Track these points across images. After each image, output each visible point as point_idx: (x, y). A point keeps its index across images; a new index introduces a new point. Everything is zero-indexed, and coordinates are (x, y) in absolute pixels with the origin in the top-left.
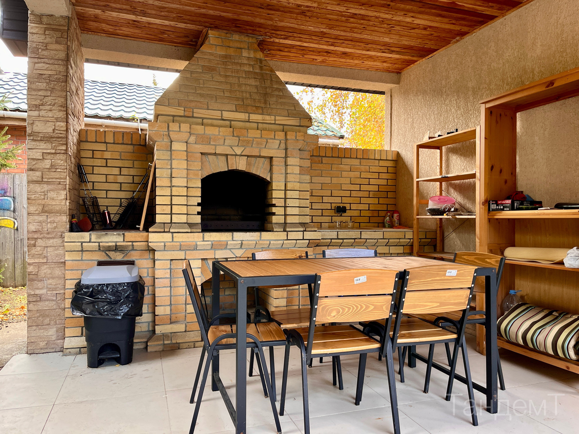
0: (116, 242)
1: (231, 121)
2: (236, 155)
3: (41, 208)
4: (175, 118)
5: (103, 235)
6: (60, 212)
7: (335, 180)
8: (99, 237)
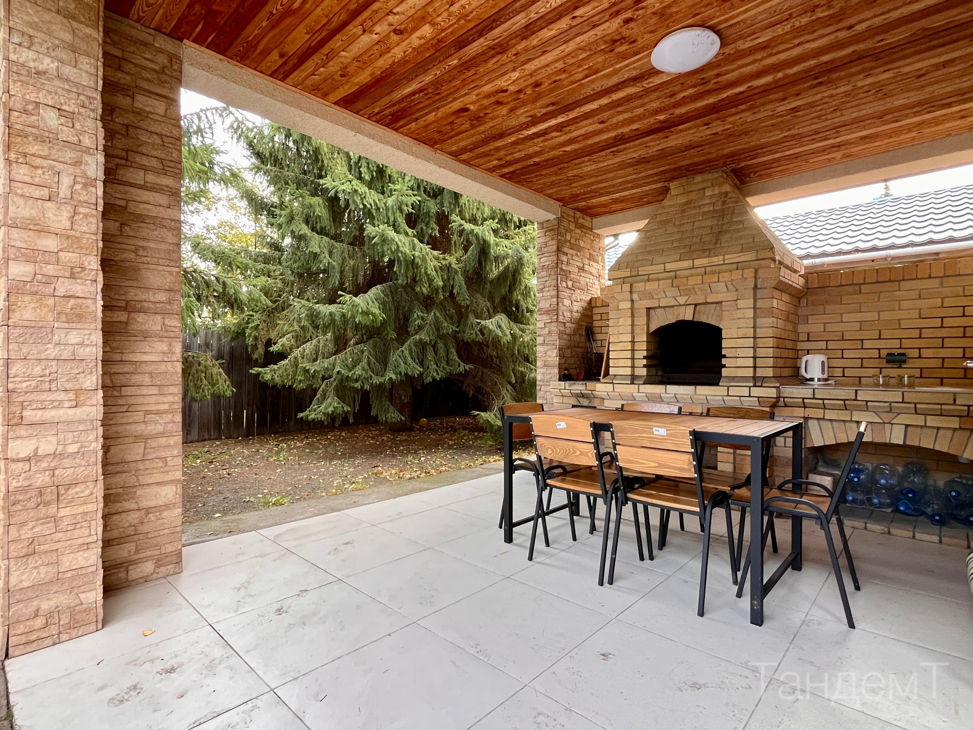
0: (581, 390)
1: (675, 271)
2: (680, 305)
4: (626, 279)
5: (572, 384)
8: (570, 385)
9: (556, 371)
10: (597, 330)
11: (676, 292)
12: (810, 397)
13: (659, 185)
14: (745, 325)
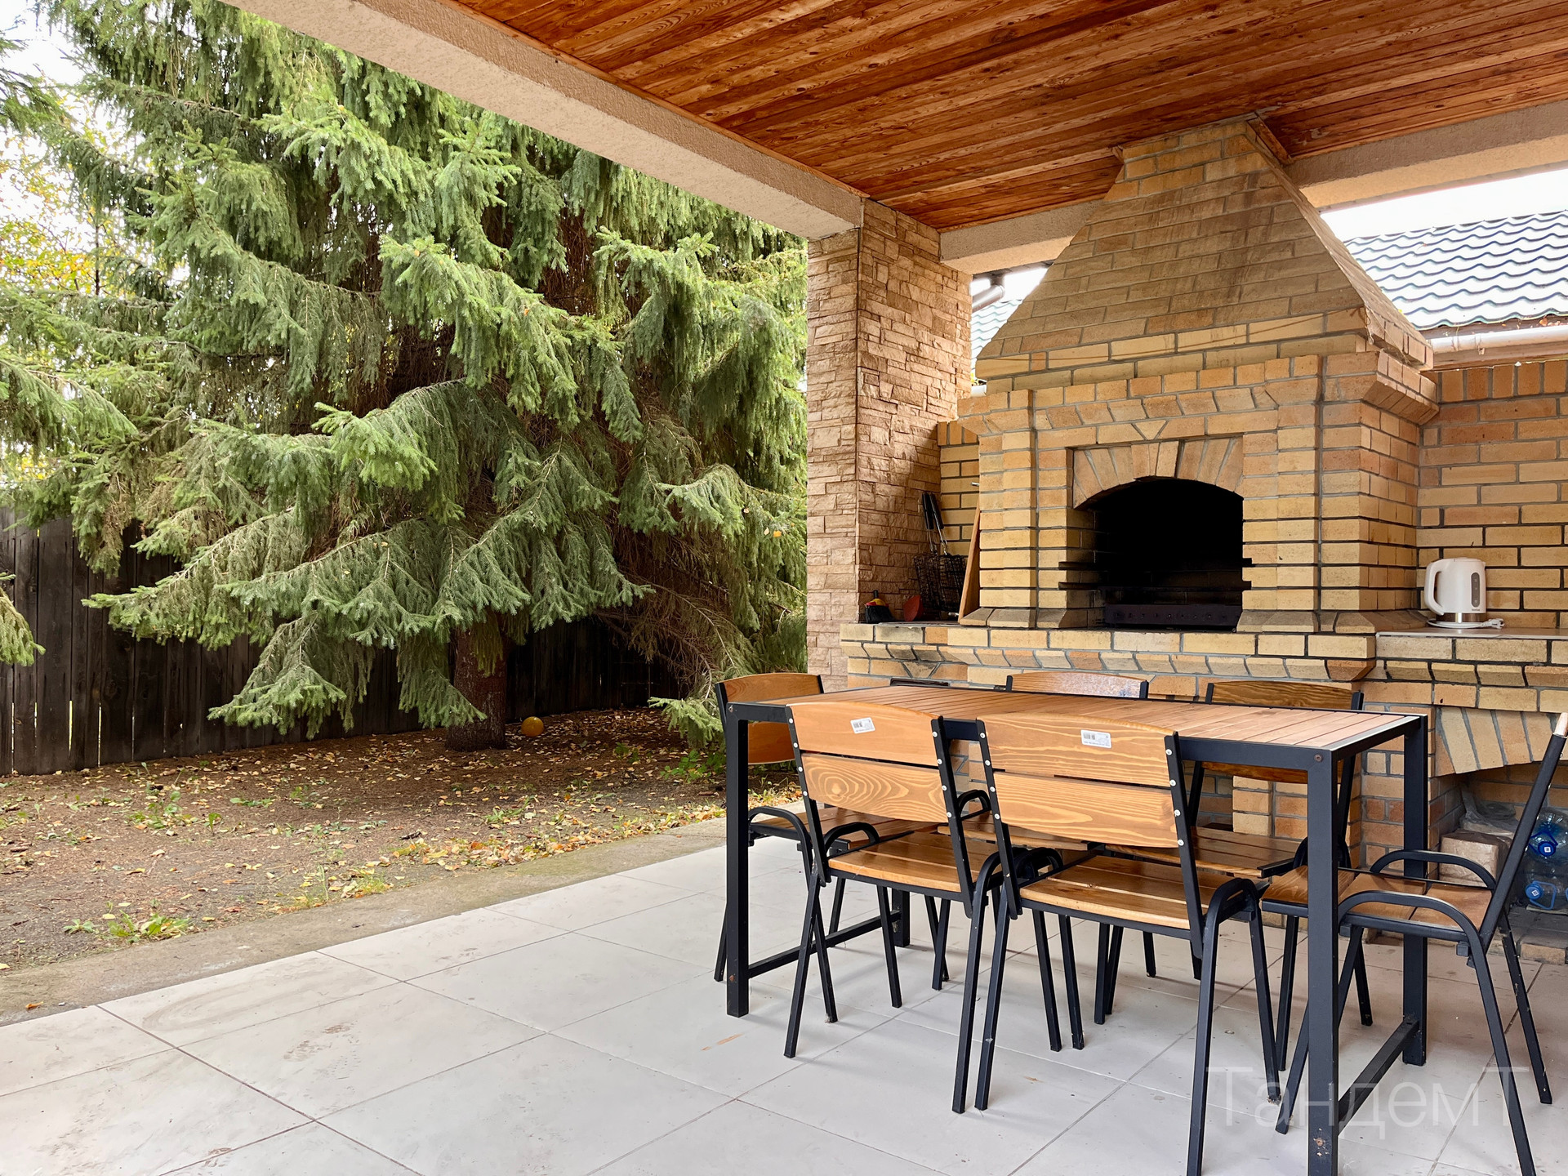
0: (912, 644)
1: (1135, 360)
2: (1146, 442)
3: (823, 579)
4: (1017, 380)
5: (891, 629)
6: (846, 587)
8: (886, 633)
9: (853, 598)
10: (950, 501)
11: (1134, 410)
12: (1444, 657)
13: (1098, 154)
14: (1296, 489)
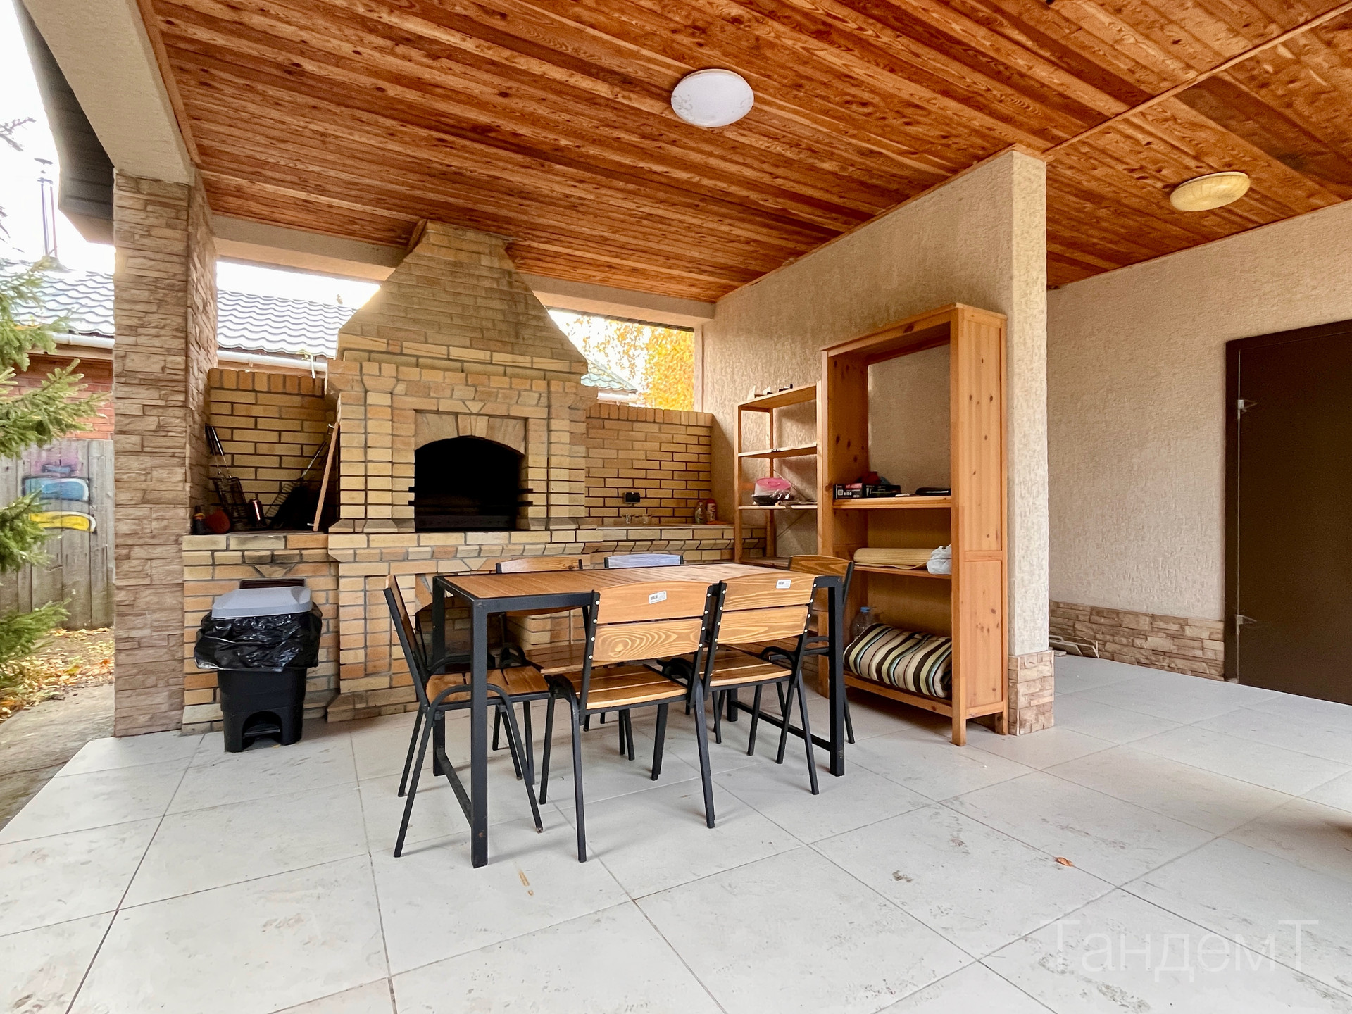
0: (272, 550)
1: (462, 362)
2: (471, 414)
3: (139, 495)
6: (174, 503)
7: (623, 454)
10: (222, 434)
11: (468, 393)
